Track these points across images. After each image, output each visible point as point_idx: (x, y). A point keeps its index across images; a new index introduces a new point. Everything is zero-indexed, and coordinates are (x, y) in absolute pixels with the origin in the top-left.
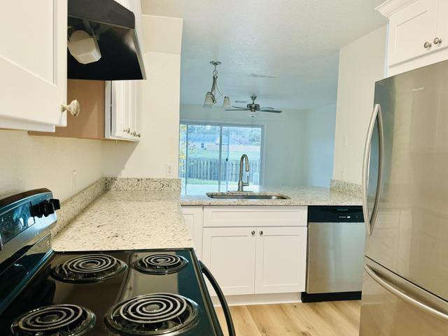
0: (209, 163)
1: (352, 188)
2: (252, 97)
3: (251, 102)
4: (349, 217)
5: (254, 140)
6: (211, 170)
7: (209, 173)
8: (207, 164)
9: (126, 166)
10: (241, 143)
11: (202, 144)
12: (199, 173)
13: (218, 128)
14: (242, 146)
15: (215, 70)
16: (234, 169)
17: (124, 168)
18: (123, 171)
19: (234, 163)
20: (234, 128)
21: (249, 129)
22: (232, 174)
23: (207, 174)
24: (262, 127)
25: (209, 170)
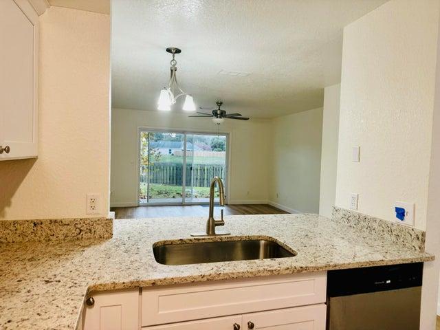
0: (175, 169)
1: (375, 225)
2: (217, 103)
3: (216, 108)
4: (388, 282)
5: (215, 147)
6: (177, 175)
7: (175, 178)
8: (173, 169)
9: (14, 200)
10: (204, 149)
11: (170, 150)
12: (165, 178)
13: (183, 135)
14: (205, 152)
15: (174, 60)
16: (199, 174)
17: (9, 204)
18: (7, 209)
19: (199, 168)
20: (199, 136)
21: (211, 137)
22: (197, 179)
23: (173, 179)
24: (227, 134)
25: (175, 175)
